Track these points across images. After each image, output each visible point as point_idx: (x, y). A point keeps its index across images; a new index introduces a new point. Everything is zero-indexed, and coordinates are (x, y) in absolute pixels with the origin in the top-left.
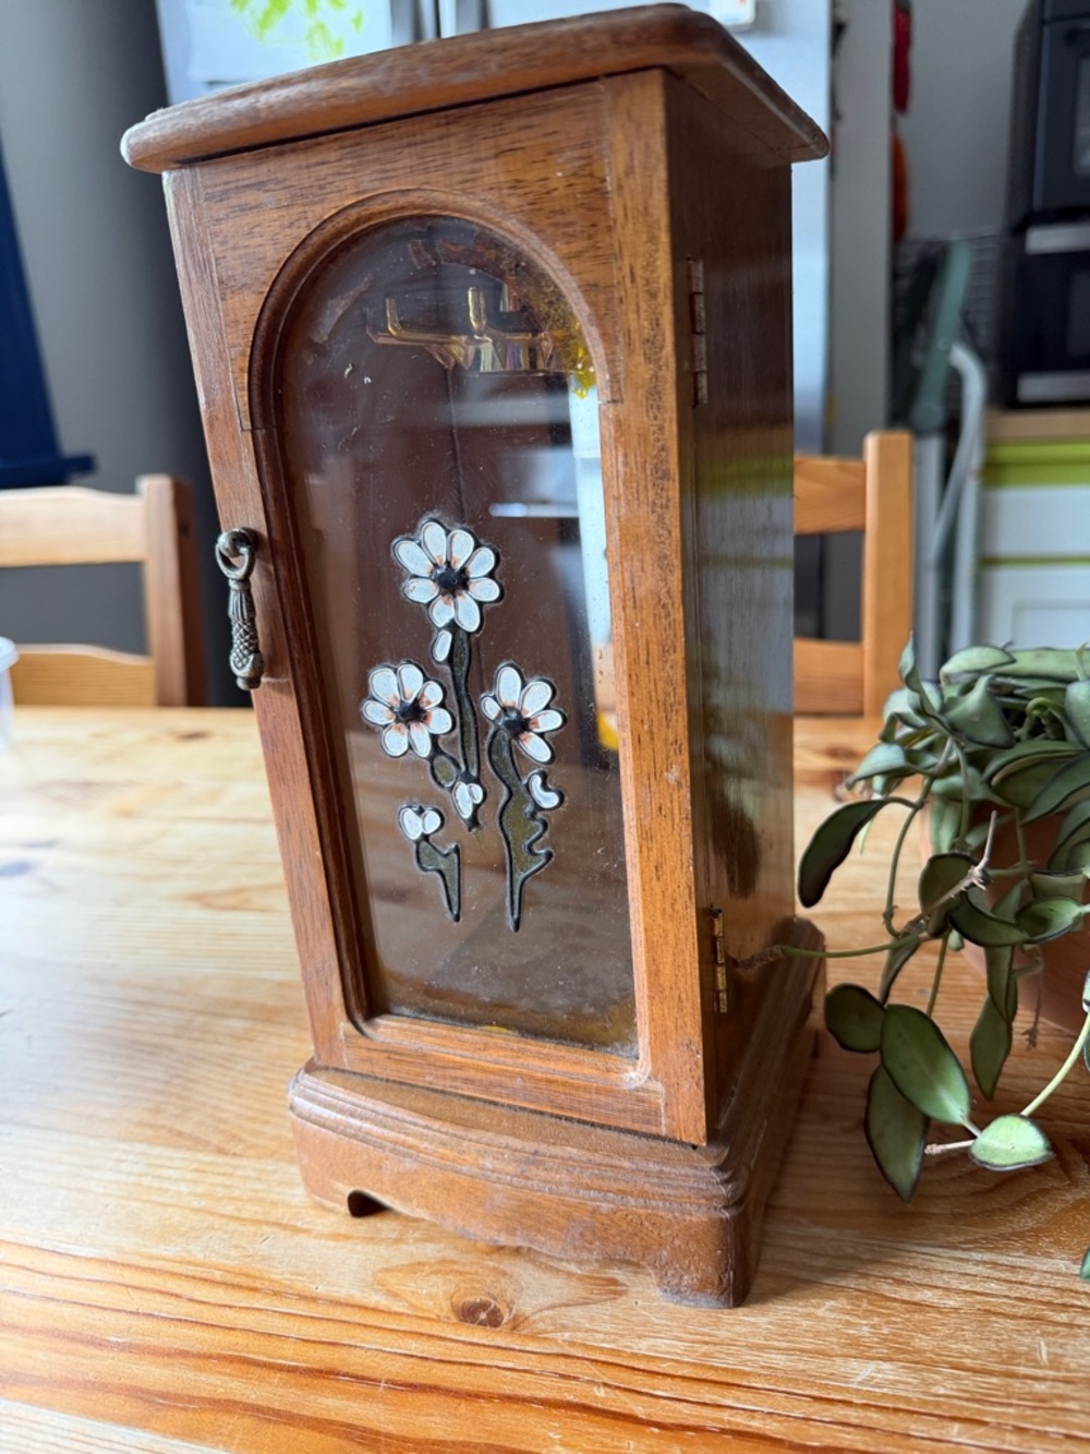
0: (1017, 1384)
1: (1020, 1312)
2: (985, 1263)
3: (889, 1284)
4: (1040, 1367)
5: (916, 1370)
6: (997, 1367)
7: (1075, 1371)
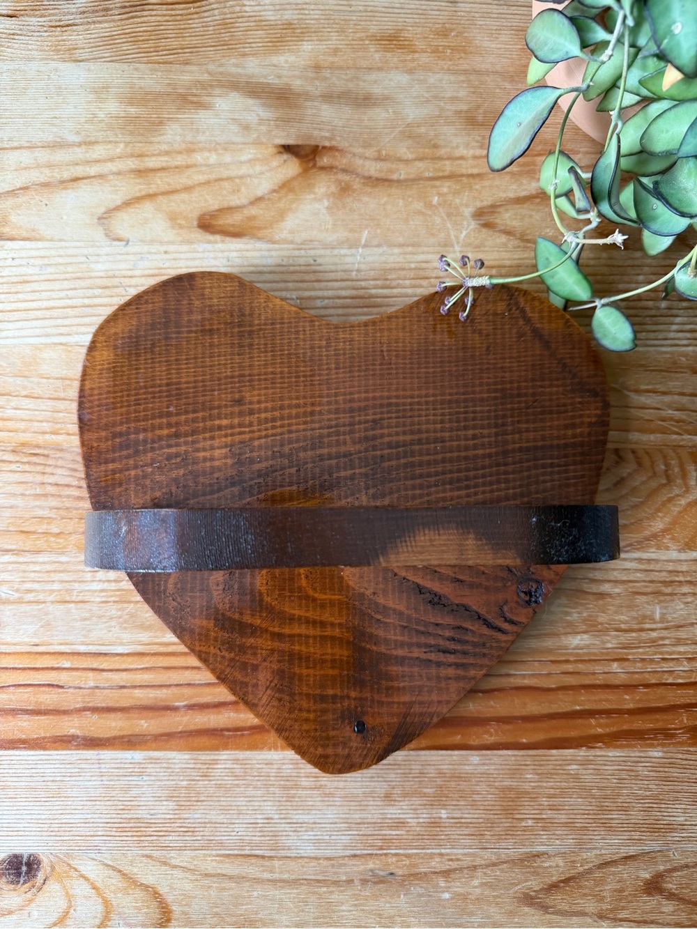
0: (643, 634)
1: (649, 590)
2: (636, 559)
3: (587, 583)
4: (655, 623)
5: (597, 636)
6: (636, 627)
7: (670, 622)
